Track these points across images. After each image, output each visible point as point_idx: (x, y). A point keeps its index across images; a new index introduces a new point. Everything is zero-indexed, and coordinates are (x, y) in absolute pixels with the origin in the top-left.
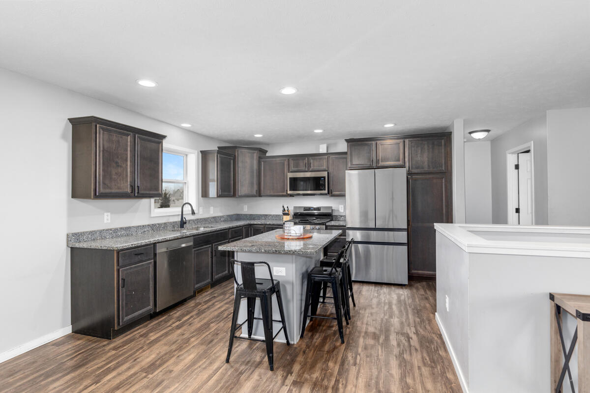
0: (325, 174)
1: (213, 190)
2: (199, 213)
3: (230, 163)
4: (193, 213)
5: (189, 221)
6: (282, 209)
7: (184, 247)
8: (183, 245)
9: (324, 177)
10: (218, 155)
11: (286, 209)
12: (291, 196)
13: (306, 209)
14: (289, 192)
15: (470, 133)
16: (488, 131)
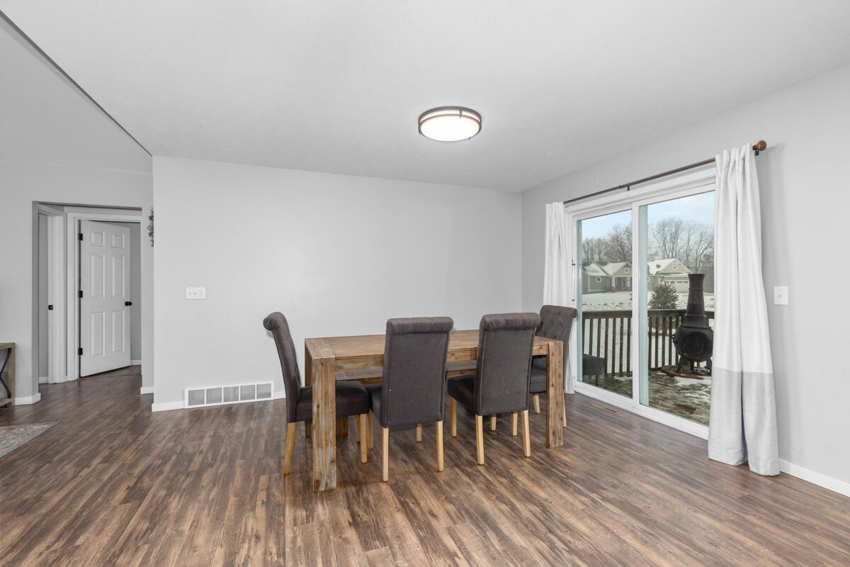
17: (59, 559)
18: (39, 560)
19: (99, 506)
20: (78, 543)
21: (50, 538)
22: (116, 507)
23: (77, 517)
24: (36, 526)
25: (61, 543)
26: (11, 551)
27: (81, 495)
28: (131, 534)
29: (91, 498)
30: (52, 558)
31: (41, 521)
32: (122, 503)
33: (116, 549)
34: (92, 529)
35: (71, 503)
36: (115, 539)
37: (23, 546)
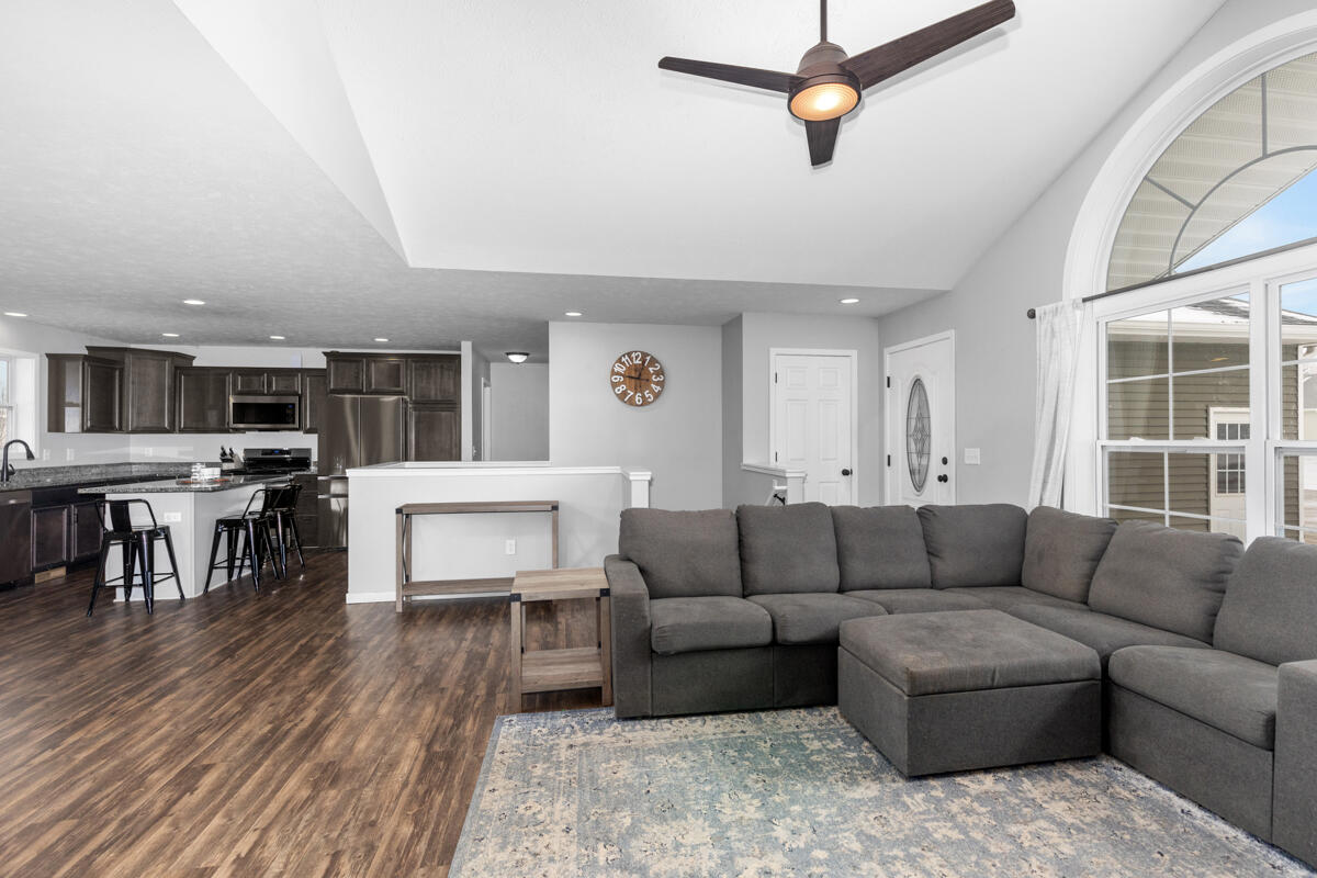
0: (295, 400)
1: (73, 418)
2: (41, 458)
3: (113, 377)
4: (30, 456)
5: (21, 471)
6: (221, 451)
7: (13, 505)
8: (12, 502)
9: (294, 405)
10: (86, 364)
11: (228, 451)
12: (237, 430)
13: (265, 452)
14: (232, 425)
15: (508, 354)
16: (527, 354)
17: (287, 715)
18: (302, 716)
19: (241, 766)
20: (269, 727)
21: (296, 732)
22: (222, 761)
23: (268, 753)
24: (312, 747)
25: (285, 728)
26: (328, 726)
27: (261, 784)
28: (220, 729)
29: (249, 776)
30: (292, 717)
31: (307, 752)
32: (214, 764)
33: (238, 718)
34: (255, 737)
35: (274, 773)
36: (236, 727)
37: (319, 728)
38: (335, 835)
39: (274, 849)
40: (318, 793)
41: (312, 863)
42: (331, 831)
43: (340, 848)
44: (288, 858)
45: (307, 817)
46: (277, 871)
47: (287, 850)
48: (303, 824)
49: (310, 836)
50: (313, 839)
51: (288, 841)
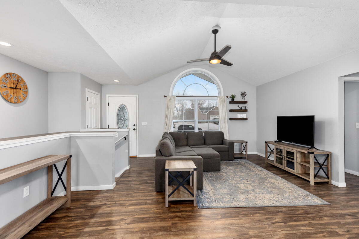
38: (267, 226)
39: (279, 236)
40: (252, 236)
41: (278, 226)
42: (266, 227)
43: (271, 223)
44: (280, 231)
45: (264, 234)
46: (285, 231)
47: (278, 233)
48: (267, 234)
49: (270, 230)
50: (271, 229)
51: (275, 234)
